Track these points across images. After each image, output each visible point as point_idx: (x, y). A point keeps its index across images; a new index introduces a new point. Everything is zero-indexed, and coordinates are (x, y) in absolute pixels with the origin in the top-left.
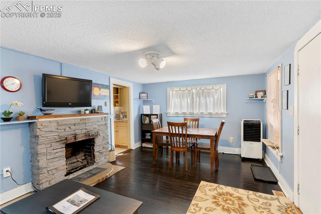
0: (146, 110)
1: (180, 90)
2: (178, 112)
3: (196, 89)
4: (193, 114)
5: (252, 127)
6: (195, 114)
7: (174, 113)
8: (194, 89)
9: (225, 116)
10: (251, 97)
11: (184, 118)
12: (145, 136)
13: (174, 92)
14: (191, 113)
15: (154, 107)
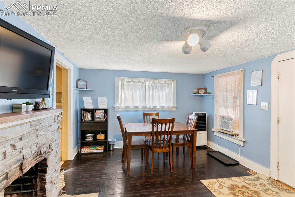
0: (88, 104)
1: (132, 81)
2: (129, 106)
3: (149, 82)
4: (146, 108)
5: (201, 119)
6: (148, 108)
7: (125, 107)
8: (147, 82)
9: (174, 109)
10: (195, 93)
11: (143, 113)
12: (86, 137)
13: (124, 82)
14: (144, 106)
15: (100, 99)
